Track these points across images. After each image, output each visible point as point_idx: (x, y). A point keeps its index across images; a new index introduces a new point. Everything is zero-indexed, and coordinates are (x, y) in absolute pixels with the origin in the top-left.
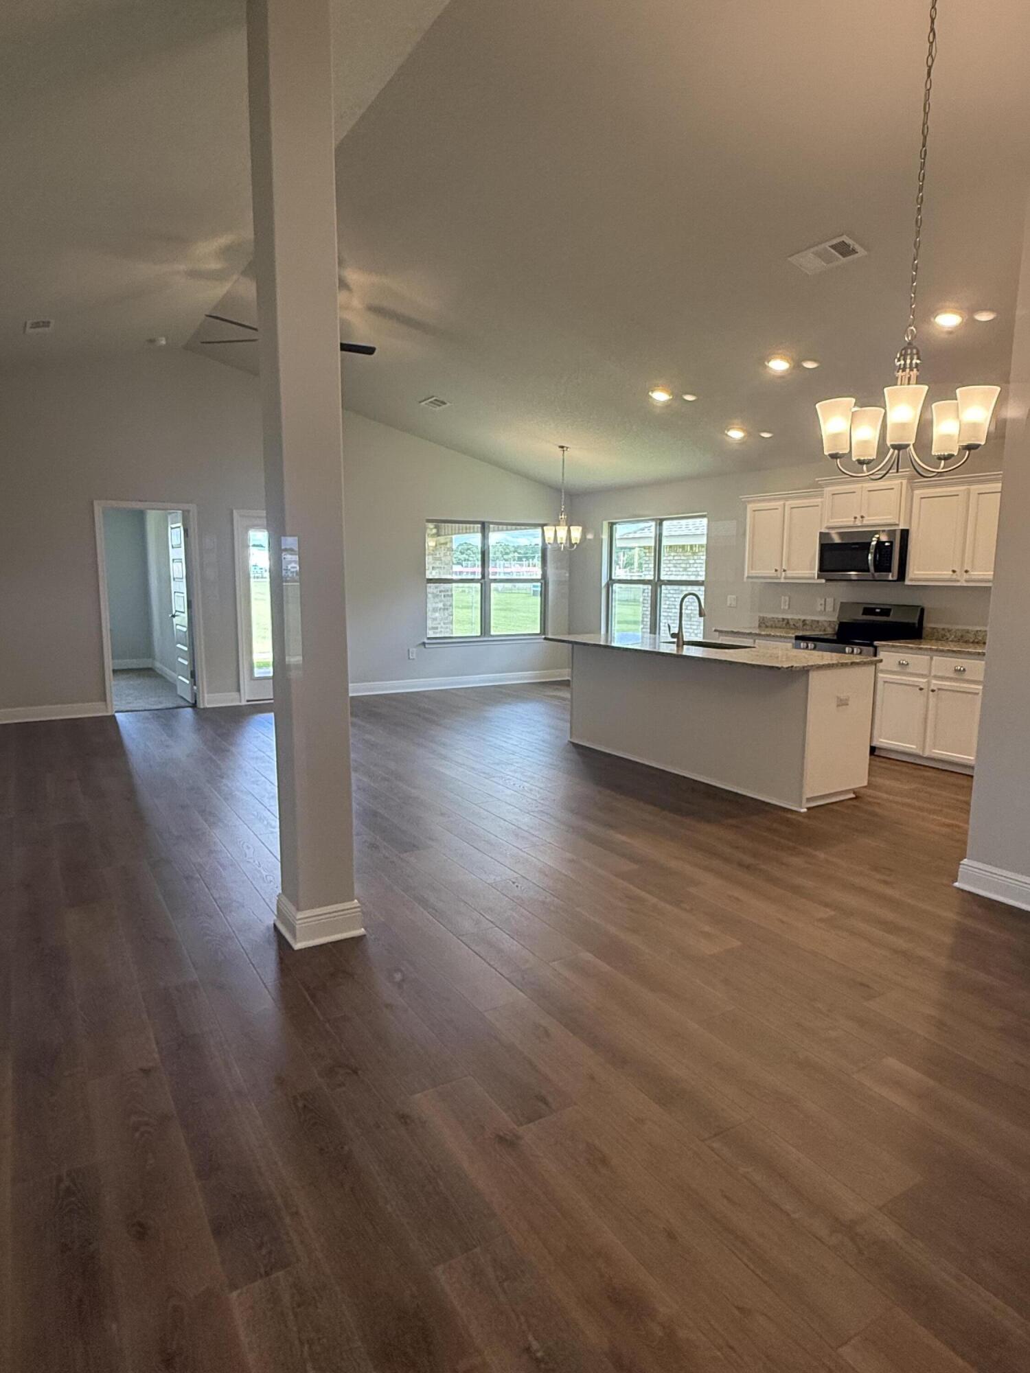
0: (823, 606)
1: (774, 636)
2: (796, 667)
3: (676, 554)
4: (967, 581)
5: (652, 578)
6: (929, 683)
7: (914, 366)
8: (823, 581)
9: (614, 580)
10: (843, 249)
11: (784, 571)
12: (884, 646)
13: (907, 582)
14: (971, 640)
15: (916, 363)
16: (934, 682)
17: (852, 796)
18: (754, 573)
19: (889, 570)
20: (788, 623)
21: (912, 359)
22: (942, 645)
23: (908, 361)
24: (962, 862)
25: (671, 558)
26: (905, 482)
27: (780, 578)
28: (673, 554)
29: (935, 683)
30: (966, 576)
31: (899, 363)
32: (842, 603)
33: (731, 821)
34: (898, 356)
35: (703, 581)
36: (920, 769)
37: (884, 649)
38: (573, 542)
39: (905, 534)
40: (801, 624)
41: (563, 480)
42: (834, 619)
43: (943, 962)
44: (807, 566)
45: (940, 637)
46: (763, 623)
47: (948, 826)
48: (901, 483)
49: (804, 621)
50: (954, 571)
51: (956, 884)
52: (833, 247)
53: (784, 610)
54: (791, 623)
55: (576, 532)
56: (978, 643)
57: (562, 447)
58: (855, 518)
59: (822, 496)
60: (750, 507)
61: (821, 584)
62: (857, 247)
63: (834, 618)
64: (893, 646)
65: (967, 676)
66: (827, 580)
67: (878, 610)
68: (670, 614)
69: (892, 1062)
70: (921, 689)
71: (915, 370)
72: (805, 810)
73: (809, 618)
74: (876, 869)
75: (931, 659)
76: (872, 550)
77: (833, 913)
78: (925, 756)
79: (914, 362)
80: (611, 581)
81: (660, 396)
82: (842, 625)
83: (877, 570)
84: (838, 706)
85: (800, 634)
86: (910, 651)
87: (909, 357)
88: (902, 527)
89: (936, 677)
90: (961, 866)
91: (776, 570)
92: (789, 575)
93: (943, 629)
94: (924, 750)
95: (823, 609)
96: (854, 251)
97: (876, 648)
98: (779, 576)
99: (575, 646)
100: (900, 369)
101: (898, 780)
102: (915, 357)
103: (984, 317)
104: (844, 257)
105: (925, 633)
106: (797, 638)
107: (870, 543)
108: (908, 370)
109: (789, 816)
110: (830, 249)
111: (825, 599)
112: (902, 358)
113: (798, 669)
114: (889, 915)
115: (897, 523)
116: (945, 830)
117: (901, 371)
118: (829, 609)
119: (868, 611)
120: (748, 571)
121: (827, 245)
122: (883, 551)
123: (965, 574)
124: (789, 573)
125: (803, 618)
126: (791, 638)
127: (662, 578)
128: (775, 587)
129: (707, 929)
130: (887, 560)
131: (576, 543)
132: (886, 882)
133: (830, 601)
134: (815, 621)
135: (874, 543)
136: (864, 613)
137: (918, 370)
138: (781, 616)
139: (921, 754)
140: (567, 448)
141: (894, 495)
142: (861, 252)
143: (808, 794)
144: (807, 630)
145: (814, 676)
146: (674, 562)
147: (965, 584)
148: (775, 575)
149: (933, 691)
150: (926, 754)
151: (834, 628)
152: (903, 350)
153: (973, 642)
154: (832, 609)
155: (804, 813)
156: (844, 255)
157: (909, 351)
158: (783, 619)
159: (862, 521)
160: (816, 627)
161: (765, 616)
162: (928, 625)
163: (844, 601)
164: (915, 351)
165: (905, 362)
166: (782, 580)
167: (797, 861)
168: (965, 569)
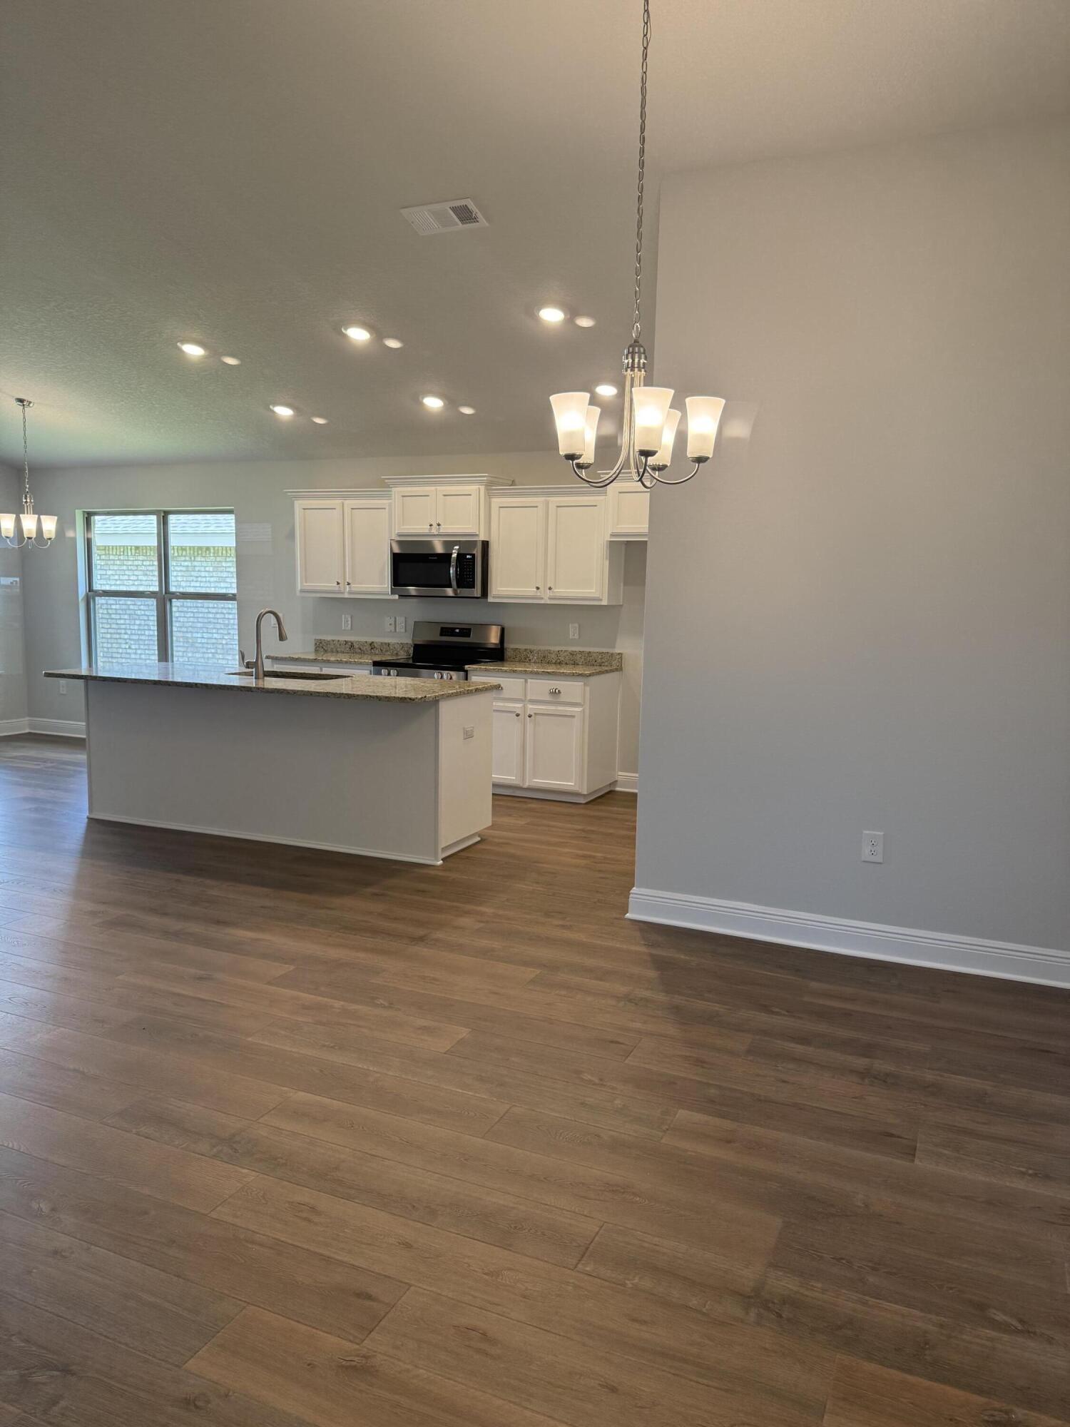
0: (393, 625)
1: (346, 662)
2: (429, 697)
3: (145, 558)
4: (550, 599)
5: (156, 589)
6: (524, 707)
7: (642, 366)
8: (396, 597)
9: (96, 591)
10: (465, 215)
11: (349, 584)
12: (476, 670)
13: (490, 600)
14: (554, 661)
15: (644, 363)
16: (530, 706)
17: (479, 839)
18: (310, 585)
19: (472, 586)
20: (352, 646)
21: (640, 358)
22: (525, 666)
23: (636, 360)
24: (631, 891)
25: (140, 563)
26: (482, 488)
27: (343, 593)
28: (141, 558)
29: (531, 708)
30: (549, 593)
31: (626, 361)
32: (415, 622)
33: (370, 890)
34: (626, 352)
35: (234, 595)
36: (525, 802)
37: (475, 673)
38: (46, 536)
39: (485, 545)
40: (368, 647)
41: (25, 447)
42: (410, 641)
43: (661, 997)
44: (378, 579)
45: (524, 658)
46: (321, 646)
47: (585, 857)
48: (479, 489)
49: (371, 644)
50: (538, 588)
51: (628, 915)
52: (454, 209)
53: (346, 630)
54: (356, 646)
55: (50, 525)
56: (560, 663)
57: (21, 401)
58: (431, 525)
59: (389, 497)
60: (299, 505)
61: (394, 600)
62: (480, 216)
63: (408, 640)
64: (486, 670)
65: (563, 698)
66: (401, 596)
67: (457, 631)
68: (143, 637)
69: (683, 1115)
70: (518, 715)
71: (643, 370)
72: (440, 862)
73: (378, 640)
74: (548, 914)
75: (526, 682)
76: (453, 563)
77: (538, 971)
78: (525, 786)
79: (642, 361)
80: (92, 594)
81: (193, 351)
82: (416, 647)
83: (459, 586)
84: (465, 739)
85: (377, 659)
86: (504, 675)
87: (637, 356)
88: (482, 537)
89: (533, 702)
90: (631, 895)
91: (338, 583)
92: (353, 589)
93: (526, 650)
94: (523, 779)
95: (393, 629)
96: (475, 220)
97: (466, 672)
98: (342, 589)
99: (90, 682)
100: (628, 367)
101: (510, 815)
102: (643, 356)
103: (585, 322)
104: (463, 224)
105: (508, 654)
106: (376, 664)
107: (451, 554)
108: (636, 370)
109: (425, 871)
110: (449, 209)
111: (395, 618)
112: (630, 355)
113: (431, 699)
114: (590, 962)
115: (477, 533)
116: (583, 862)
117: (629, 370)
118: (400, 628)
119: (446, 631)
120: (301, 583)
121: (447, 206)
122: (466, 563)
123: (548, 591)
124: (355, 587)
125: (370, 640)
126: (367, 664)
127: (173, 589)
128: (333, 603)
129: (421, 1022)
130: (469, 575)
131: (50, 539)
132: (563, 927)
133: (400, 620)
134: (386, 644)
135: (454, 555)
136: (441, 635)
137: (645, 371)
138: (343, 638)
139: (521, 785)
140: (30, 403)
141: (472, 500)
142: (483, 221)
143: (443, 844)
144: (376, 654)
145: (445, 707)
146: (143, 568)
147: (549, 602)
148: (337, 589)
149: (530, 716)
150: (526, 785)
151: (408, 652)
152: (630, 346)
153: (555, 663)
154: (403, 630)
155: (441, 866)
156: (463, 220)
157: (637, 349)
158: (346, 642)
159: (439, 528)
160: (387, 651)
161: (323, 638)
162: (509, 645)
163: (417, 620)
164: (642, 350)
165: (633, 361)
166: (346, 596)
167: (465, 921)
168: (549, 586)
